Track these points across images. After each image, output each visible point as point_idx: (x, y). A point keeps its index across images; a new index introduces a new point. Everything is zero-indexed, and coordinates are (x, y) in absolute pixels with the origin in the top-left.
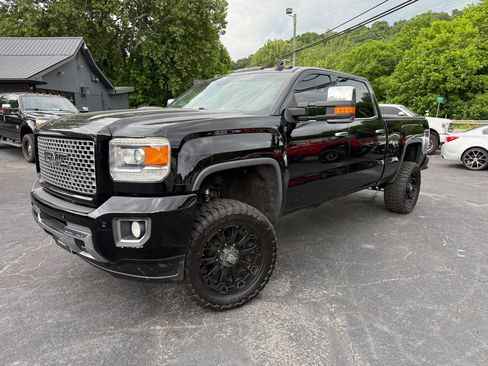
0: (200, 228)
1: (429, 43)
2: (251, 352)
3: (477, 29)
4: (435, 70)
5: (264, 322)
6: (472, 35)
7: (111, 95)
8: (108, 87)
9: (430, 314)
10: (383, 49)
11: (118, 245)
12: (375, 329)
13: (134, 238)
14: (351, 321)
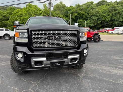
1: (18, 14)
3: (27, 13)
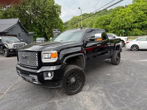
0: (65, 73)
2: (82, 104)
3: (132, 11)
4: (122, 23)
5: (84, 97)
6: (131, 13)
7: (28, 35)
8: (27, 32)
9: (126, 91)
10: (107, 17)
11: (45, 79)
12: (112, 96)
13: (49, 77)
14: (106, 94)
